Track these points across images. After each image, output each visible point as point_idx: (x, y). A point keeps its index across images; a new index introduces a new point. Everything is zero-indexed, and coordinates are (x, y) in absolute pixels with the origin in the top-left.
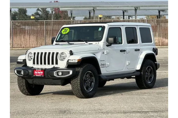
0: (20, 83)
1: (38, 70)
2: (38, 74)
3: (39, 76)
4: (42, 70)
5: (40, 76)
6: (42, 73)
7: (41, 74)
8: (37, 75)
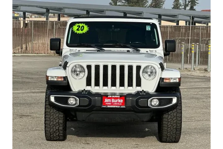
0: (51, 120)
1: (113, 96)
2: (112, 104)
3: (114, 106)
4: (122, 96)
5: (117, 107)
6: (122, 101)
7: (118, 104)
8: (109, 105)
